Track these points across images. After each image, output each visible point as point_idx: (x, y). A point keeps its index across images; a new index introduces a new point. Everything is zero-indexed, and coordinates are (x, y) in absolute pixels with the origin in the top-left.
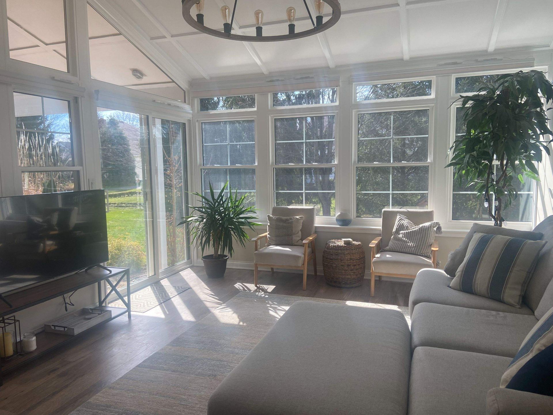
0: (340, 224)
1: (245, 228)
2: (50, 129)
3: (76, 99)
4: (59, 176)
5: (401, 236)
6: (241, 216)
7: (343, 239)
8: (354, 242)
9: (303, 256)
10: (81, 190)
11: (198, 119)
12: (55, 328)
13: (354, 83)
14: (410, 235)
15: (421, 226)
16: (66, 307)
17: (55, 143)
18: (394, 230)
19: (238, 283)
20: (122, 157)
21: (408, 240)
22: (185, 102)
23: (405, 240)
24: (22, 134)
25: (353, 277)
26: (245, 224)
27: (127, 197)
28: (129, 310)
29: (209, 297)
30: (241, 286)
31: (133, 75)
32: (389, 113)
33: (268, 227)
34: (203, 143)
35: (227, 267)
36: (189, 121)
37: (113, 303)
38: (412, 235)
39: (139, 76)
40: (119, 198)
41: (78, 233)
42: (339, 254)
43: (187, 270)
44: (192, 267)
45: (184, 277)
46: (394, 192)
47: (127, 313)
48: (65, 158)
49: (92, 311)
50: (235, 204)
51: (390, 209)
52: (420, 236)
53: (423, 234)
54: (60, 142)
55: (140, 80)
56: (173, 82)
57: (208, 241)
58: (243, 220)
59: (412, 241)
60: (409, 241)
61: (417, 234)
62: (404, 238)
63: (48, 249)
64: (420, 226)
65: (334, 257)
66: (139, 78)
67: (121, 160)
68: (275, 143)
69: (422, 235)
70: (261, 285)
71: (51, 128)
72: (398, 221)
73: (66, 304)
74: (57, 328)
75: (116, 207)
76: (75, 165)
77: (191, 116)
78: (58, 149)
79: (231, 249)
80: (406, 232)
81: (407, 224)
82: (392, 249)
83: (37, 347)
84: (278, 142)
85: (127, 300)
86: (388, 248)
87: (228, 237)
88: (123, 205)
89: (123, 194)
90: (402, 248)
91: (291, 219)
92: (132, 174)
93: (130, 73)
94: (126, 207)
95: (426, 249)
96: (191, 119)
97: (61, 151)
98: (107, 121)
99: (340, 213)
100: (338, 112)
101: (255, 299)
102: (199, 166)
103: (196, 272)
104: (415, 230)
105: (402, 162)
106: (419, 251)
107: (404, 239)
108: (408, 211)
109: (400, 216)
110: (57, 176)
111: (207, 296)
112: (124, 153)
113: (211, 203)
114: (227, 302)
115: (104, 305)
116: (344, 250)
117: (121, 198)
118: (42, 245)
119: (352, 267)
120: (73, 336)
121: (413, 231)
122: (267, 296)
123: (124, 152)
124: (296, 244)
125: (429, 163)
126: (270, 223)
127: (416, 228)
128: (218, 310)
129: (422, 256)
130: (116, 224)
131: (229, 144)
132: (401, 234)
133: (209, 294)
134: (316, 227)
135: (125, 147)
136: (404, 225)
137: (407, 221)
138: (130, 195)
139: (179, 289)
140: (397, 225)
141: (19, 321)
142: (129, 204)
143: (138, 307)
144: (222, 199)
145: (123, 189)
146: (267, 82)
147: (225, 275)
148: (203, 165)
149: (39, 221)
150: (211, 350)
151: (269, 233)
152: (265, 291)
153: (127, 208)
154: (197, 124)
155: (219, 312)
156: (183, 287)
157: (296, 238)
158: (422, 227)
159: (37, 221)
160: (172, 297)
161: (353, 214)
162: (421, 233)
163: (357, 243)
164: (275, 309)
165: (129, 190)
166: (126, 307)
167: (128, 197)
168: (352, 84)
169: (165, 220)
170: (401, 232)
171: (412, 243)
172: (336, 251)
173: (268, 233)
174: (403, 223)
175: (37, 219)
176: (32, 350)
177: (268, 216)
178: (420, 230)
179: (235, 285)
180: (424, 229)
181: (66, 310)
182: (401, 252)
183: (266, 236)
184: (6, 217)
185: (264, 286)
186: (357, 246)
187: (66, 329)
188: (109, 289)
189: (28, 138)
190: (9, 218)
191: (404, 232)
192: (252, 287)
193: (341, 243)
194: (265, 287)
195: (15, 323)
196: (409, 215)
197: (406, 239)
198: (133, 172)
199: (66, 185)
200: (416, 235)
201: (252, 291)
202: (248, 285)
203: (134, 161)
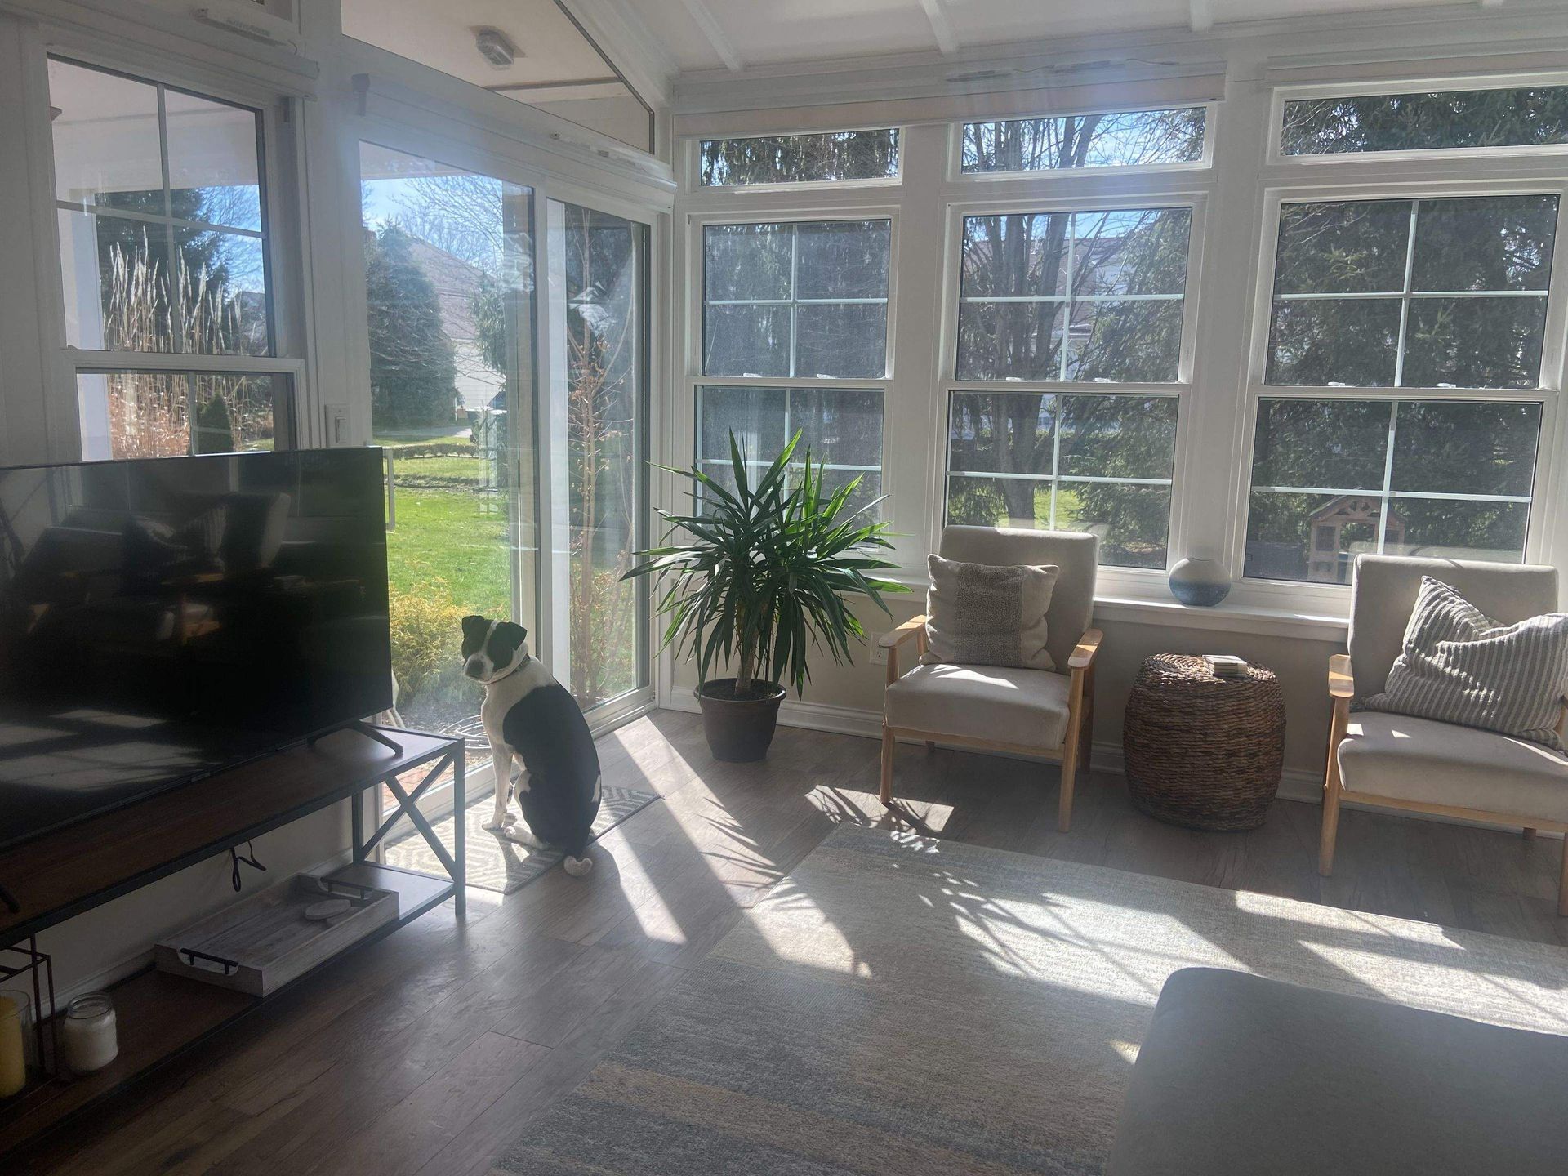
0: (1186, 597)
1: (850, 598)
2: (218, 253)
3: (285, 106)
4: (239, 392)
5: (1438, 661)
6: (840, 556)
7: (1214, 659)
8: (1251, 670)
9: (1065, 711)
10: (299, 448)
11: (691, 213)
12: (192, 963)
13: (1276, 89)
14: (1481, 659)
15: (1523, 626)
16: (236, 872)
17: (232, 295)
18: (1410, 633)
19: (818, 787)
20: (419, 342)
21: (1471, 679)
22: (650, 152)
23: (1458, 676)
24: (138, 261)
25: (1243, 797)
26: (857, 586)
27: (431, 460)
28: (457, 889)
29: (730, 839)
30: (830, 798)
31: (480, 48)
32: (1407, 204)
33: (928, 596)
34: (704, 298)
35: (779, 721)
36: (663, 217)
37: (399, 845)
38: (1490, 658)
39: (500, 55)
40: (409, 462)
41: (288, 580)
42: (1199, 713)
43: (641, 723)
44: (656, 714)
45: (631, 751)
46: (1399, 494)
47: (453, 899)
48: (258, 339)
49: (330, 890)
50: (815, 511)
51: (1379, 553)
52: (1524, 664)
53: (1534, 659)
54: (244, 293)
55: (501, 69)
56: (620, 78)
57: (722, 635)
58: (847, 571)
59: (1488, 681)
60: (1474, 682)
61: (1508, 656)
62: (1454, 668)
63: (190, 628)
64: (1517, 629)
65: (1175, 720)
66: (498, 60)
67: (415, 351)
68: (960, 304)
69: (1528, 663)
70: (898, 797)
71: (222, 249)
72: (1428, 605)
73: (236, 861)
74: (200, 963)
75: (400, 488)
76: (278, 355)
77: (669, 199)
78: (238, 312)
79: (799, 667)
80: (1465, 647)
81: (1464, 617)
82: (1397, 705)
83: (120, 1050)
84: (970, 299)
85: (454, 851)
86: (1380, 698)
87: (793, 625)
88: (419, 482)
89: (421, 451)
90: (1448, 703)
91: (1013, 573)
92: (444, 394)
93: (471, 43)
94: (428, 487)
95: (1544, 716)
96: (670, 212)
97: (246, 317)
98: (378, 236)
99: (1185, 561)
100: (1205, 197)
101: (896, 861)
102: (688, 375)
103: (671, 735)
104: (1501, 643)
105: (1440, 385)
106: (1518, 723)
107: (1456, 672)
108: (1458, 565)
109: (1433, 586)
110: (235, 390)
111: (725, 836)
112: (423, 330)
113: (738, 505)
114: (797, 870)
115: (370, 858)
116: (1217, 698)
117: (413, 461)
118: (170, 616)
119: (1245, 762)
120: (257, 999)
121: (1492, 643)
122: (933, 850)
123: (425, 328)
124: (1030, 663)
125: (1544, 392)
126: (937, 585)
127: (1505, 634)
128: (768, 899)
129: (1529, 740)
130: (401, 539)
131: (795, 302)
132: (1443, 651)
133: (725, 826)
134: (1098, 605)
135: (428, 314)
136: (1453, 618)
137: (1460, 604)
138: (439, 454)
139: (622, 796)
140: (1423, 619)
141: (47, 958)
142: (435, 479)
143: (489, 867)
144: (776, 495)
145: (420, 434)
146: (949, 80)
147: (772, 748)
148: (703, 374)
149: (161, 536)
150: (783, 1101)
151: (935, 618)
152: (919, 825)
153: (432, 490)
154: (688, 227)
155: (776, 909)
156: (634, 793)
157: (1034, 641)
158: (1530, 630)
159: (157, 534)
160: (602, 830)
161: (1232, 565)
162: (1526, 656)
163: (1264, 675)
164: (973, 907)
165: (434, 438)
166: (447, 875)
167: (434, 460)
168: (1270, 91)
169: (569, 552)
170: (1439, 645)
171: (1489, 690)
172: (1188, 702)
173: (929, 618)
174: (1448, 612)
175: (158, 528)
176: (101, 1065)
177: (932, 559)
178: (1523, 645)
179: (809, 796)
180: (1537, 638)
181: (237, 888)
182: (1443, 721)
183: (922, 629)
184: (61, 517)
185: (911, 803)
186: (1263, 685)
187: (233, 970)
188: (390, 805)
189: (155, 273)
190: (72, 520)
191: (1453, 644)
192: (871, 805)
193: (1202, 668)
194: (917, 807)
195: (34, 966)
196: (1464, 582)
197: (1461, 671)
198: (450, 387)
199: (260, 416)
200: (1507, 662)
201: (874, 824)
202: (853, 795)
203: (452, 354)
